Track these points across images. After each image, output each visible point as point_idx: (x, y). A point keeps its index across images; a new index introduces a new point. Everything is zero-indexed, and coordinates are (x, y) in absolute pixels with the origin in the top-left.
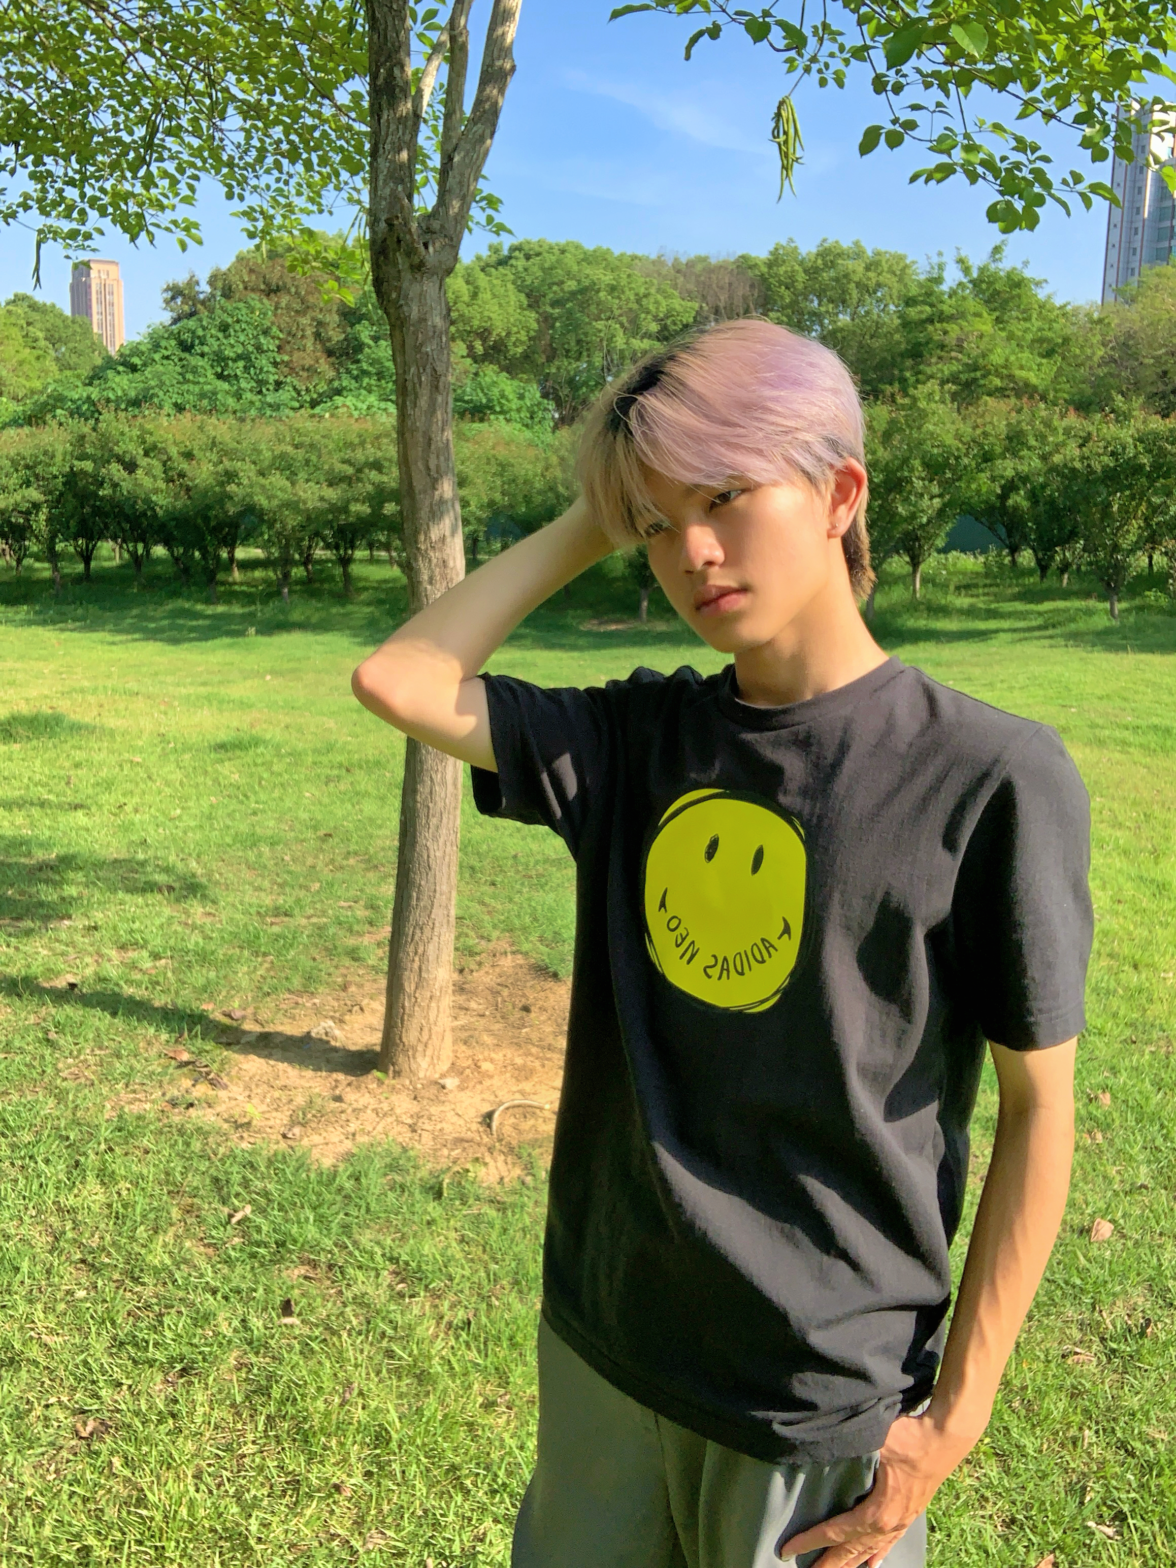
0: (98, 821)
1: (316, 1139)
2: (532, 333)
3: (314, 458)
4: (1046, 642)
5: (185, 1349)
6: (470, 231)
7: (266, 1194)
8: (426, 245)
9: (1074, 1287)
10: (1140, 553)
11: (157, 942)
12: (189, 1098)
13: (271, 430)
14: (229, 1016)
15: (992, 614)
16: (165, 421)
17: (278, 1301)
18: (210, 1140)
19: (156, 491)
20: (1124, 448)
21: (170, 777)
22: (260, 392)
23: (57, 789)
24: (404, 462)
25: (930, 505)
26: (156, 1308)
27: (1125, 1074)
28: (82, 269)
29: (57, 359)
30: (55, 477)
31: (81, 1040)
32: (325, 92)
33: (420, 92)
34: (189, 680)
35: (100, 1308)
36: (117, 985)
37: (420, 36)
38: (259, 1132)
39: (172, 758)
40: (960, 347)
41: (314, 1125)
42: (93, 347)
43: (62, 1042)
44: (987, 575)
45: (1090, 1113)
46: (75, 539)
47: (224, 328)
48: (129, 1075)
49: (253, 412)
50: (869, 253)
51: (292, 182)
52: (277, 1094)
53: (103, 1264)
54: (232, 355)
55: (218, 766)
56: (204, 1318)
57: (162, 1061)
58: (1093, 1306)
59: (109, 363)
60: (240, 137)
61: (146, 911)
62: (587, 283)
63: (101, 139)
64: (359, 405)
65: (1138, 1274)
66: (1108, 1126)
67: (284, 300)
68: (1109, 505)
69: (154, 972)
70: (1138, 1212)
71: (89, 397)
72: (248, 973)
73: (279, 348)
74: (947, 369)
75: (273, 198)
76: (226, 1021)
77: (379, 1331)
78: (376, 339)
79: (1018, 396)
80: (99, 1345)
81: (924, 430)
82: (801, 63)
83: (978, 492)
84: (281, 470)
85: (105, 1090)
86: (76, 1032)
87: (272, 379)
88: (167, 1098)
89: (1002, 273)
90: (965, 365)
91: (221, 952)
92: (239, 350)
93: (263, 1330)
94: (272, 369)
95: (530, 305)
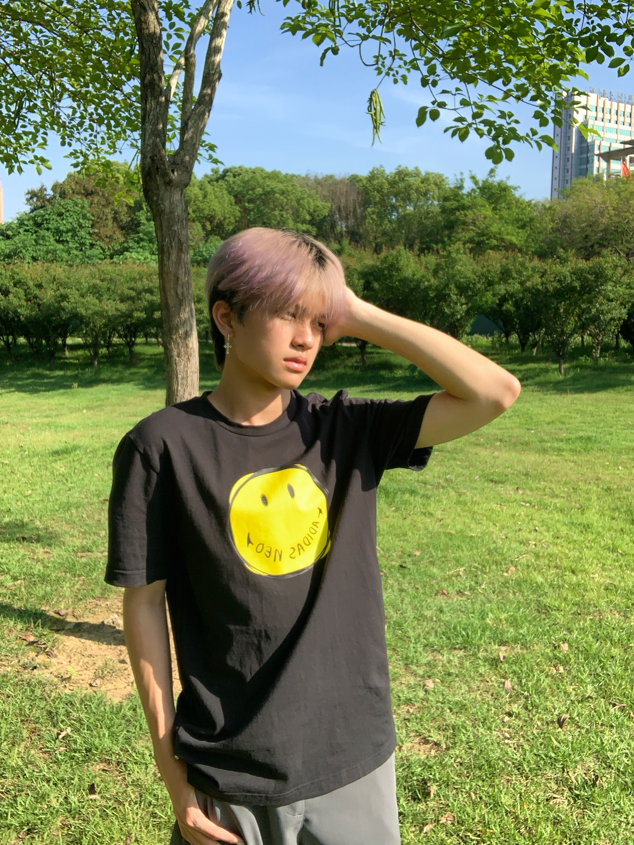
1: (110, 686)
2: (237, 219)
3: (112, 287)
5: (31, 817)
6: (199, 162)
7: (80, 720)
8: (173, 171)
9: (551, 758)
10: (575, 335)
11: (15, 570)
12: (34, 664)
13: (87, 271)
14: (58, 613)
16: (26, 267)
17: (87, 785)
18: (47, 688)
19: (20, 306)
20: (565, 278)
21: (25, 472)
22: (81, 250)
24: (163, 289)
25: (461, 309)
26: (13, 792)
27: (576, 632)
32: (117, 85)
33: (169, 87)
34: (38, 414)
37: (171, 57)
38: (75, 683)
39: (27, 460)
40: (474, 223)
41: (108, 678)
44: (493, 348)
45: (555, 655)
47: (60, 215)
49: (78, 261)
50: (423, 174)
51: (99, 136)
52: (86, 659)
54: (65, 229)
55: (53, 464)
56: (42, 797)
57: (18, 641)
58: (563, 769)
60: (70, 112)
61: (9, 551)
62: (269, 189)
64: (140, 257)
65: (590, 749)
66: (567, 662)
67: (96, 199)
68: (558, 309)
69: (13, 588)
70: (587, 712)
72: (70, 588)
73: (93, 226)
74: (468, 235)
75: (88, 145)
76: (57, 616)
77: (147, 801)
78: (147, 220)
79: (507, 250)
81: (455, 269)
82: (384, 70)
83: (486, 302)
84: (93, 293)
87: (88, 242)
88: (21, 664)
89: (496, 184)
90: (477, 233)
91: (54, 575)
92: (69, 226)
93: (77, 803)
94: (88, 237)
95: (236, 203)
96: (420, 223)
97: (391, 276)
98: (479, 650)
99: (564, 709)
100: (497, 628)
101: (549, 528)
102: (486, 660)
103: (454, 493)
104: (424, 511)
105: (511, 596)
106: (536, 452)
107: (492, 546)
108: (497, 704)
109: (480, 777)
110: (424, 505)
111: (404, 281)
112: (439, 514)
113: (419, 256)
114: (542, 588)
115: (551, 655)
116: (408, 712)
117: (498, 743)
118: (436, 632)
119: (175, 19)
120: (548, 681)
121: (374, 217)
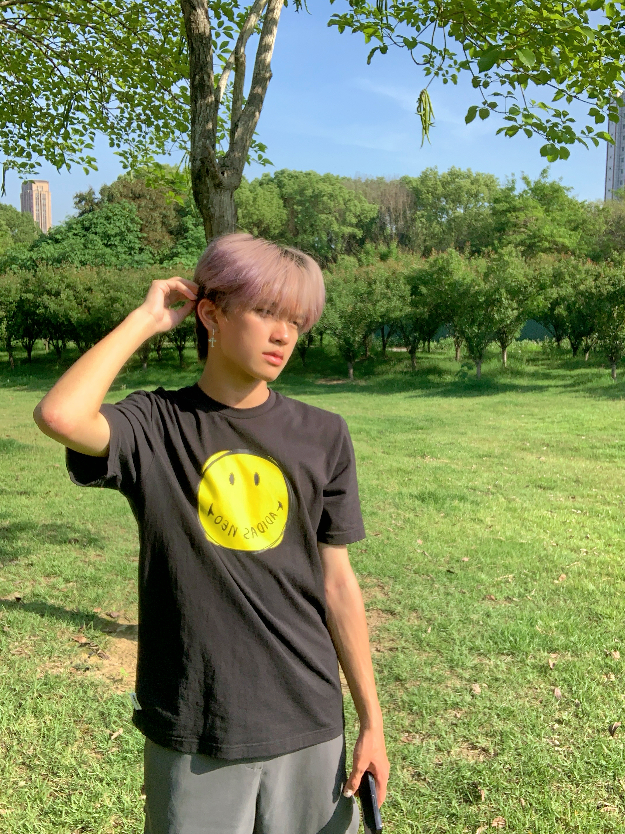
0: (34, 502)
2: (284, 222)
4: (574, 394)
5: (84, 816)
6: (249, 163)
8: (223, 173)
9: (602, 766)
11: (67, 573)
12: (87, 665)
13: (137, 276)
14: (110, 615)
15: (547, 376)
16: (75, 271)
17: (139, 785)
18: (99, 690)
19: (71, 309)
20: (619, 281)
22: (130, 254)
23: (10, 483)
25: (512, 314)
26: (67, 791)
28: (27, 185)
29: (13, 236)
30: (11, 303)
31: (23, 631)
32: (166, 86)
33: (219, 88)
35: (33, 792)
36: (44, 598)
37: (219, 56)
38: (127, 684)
40: (526, 226)
42: (34, 229)
43: (12, 633)
44: (544, 353)
45: (607, 663)
46: (23, 339)
47: (108, 218)
48: (51, 652)
49: (127, 266)
50: (474, 175)
51: (147, 137)
53: (35, 765)
54: (113, 233)
56: (95, 796)
57: (70, 643)
58: (614, 777)
59: (43, 238)
60: (118, 112)
61: (61, 554)
62: (317, 192)
63: (39, 113)
64: (189, 263)
66: (619, 670)
67: (143, 203)
68: (611, 313)
69: (66, 590)
71: (31, 258)
72: (121, 590)
73: (141, 230)
74: (519, 238)
75: (137, 146)
76: (108, 618)
78: (196, 225)
79: (559, 252)
80: (32, 814)
81: (507, 272)
82: (433, 70)
83: (538, 306)
85: (37, 661)
86: (20, 627)
87: (137, 246)
88: (73, 665)
89: (548, 185)
90: (529, 235)
91: (105, 578)
92: (118, 231)
93: (130, 803)
94: (137, 241)
95: (285, 206)
96: (469, 226)
97: (440, 280)
98: (527, 657)
99: (615, 717)
100: (546, 636)
101: (600, 536)
102: (534, 667)
103: (503, 499)
104: (473, 517)
105: (562, 603)
106: (587, 459)
107: (543, 553)
108: (547, 711)
109: (529, 783)
110: (473, 511)
111: (453, 285)
112: (488, 521)
113: (469, 259)
114: (594, 595)
115: (602, 663)
116: (455, 716)
117: (548, 751)
118: (483, 636)
119: (224, 18)
120: (599, 688)
121: (423, 220)
